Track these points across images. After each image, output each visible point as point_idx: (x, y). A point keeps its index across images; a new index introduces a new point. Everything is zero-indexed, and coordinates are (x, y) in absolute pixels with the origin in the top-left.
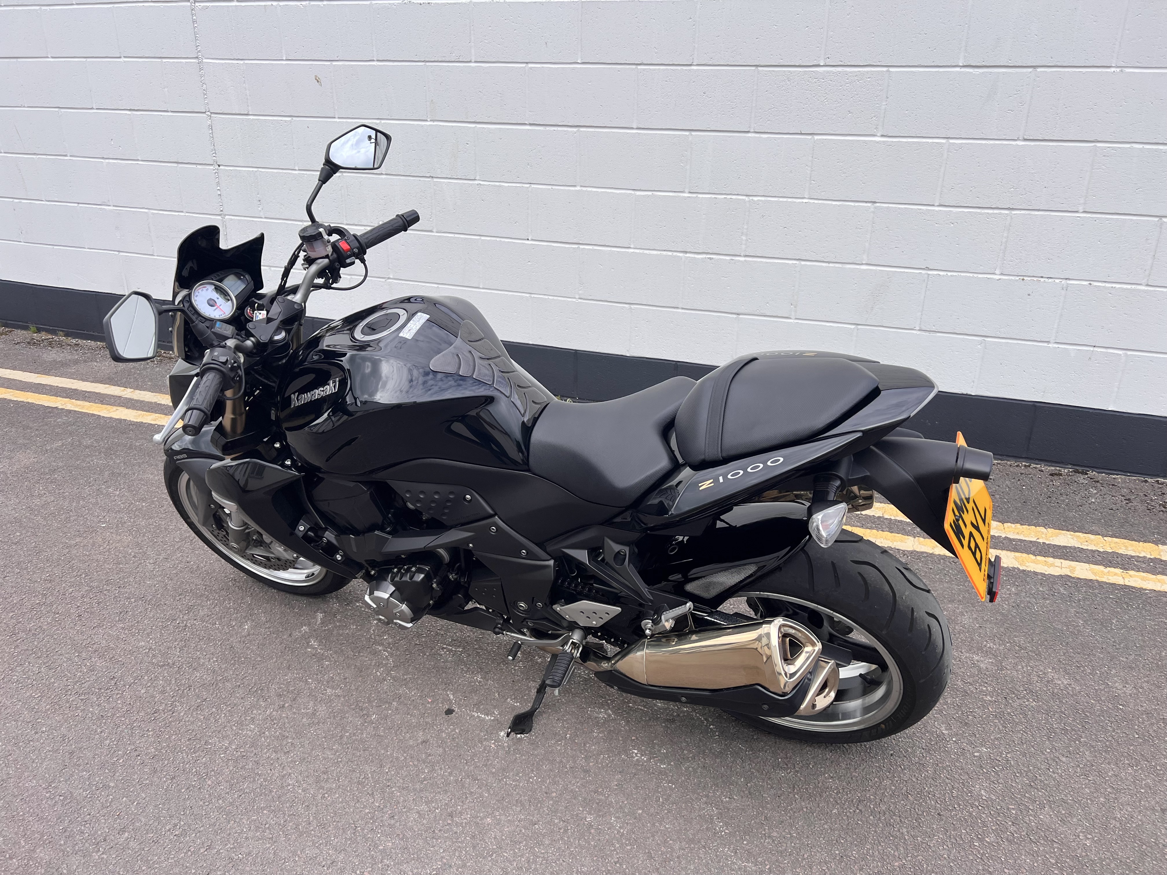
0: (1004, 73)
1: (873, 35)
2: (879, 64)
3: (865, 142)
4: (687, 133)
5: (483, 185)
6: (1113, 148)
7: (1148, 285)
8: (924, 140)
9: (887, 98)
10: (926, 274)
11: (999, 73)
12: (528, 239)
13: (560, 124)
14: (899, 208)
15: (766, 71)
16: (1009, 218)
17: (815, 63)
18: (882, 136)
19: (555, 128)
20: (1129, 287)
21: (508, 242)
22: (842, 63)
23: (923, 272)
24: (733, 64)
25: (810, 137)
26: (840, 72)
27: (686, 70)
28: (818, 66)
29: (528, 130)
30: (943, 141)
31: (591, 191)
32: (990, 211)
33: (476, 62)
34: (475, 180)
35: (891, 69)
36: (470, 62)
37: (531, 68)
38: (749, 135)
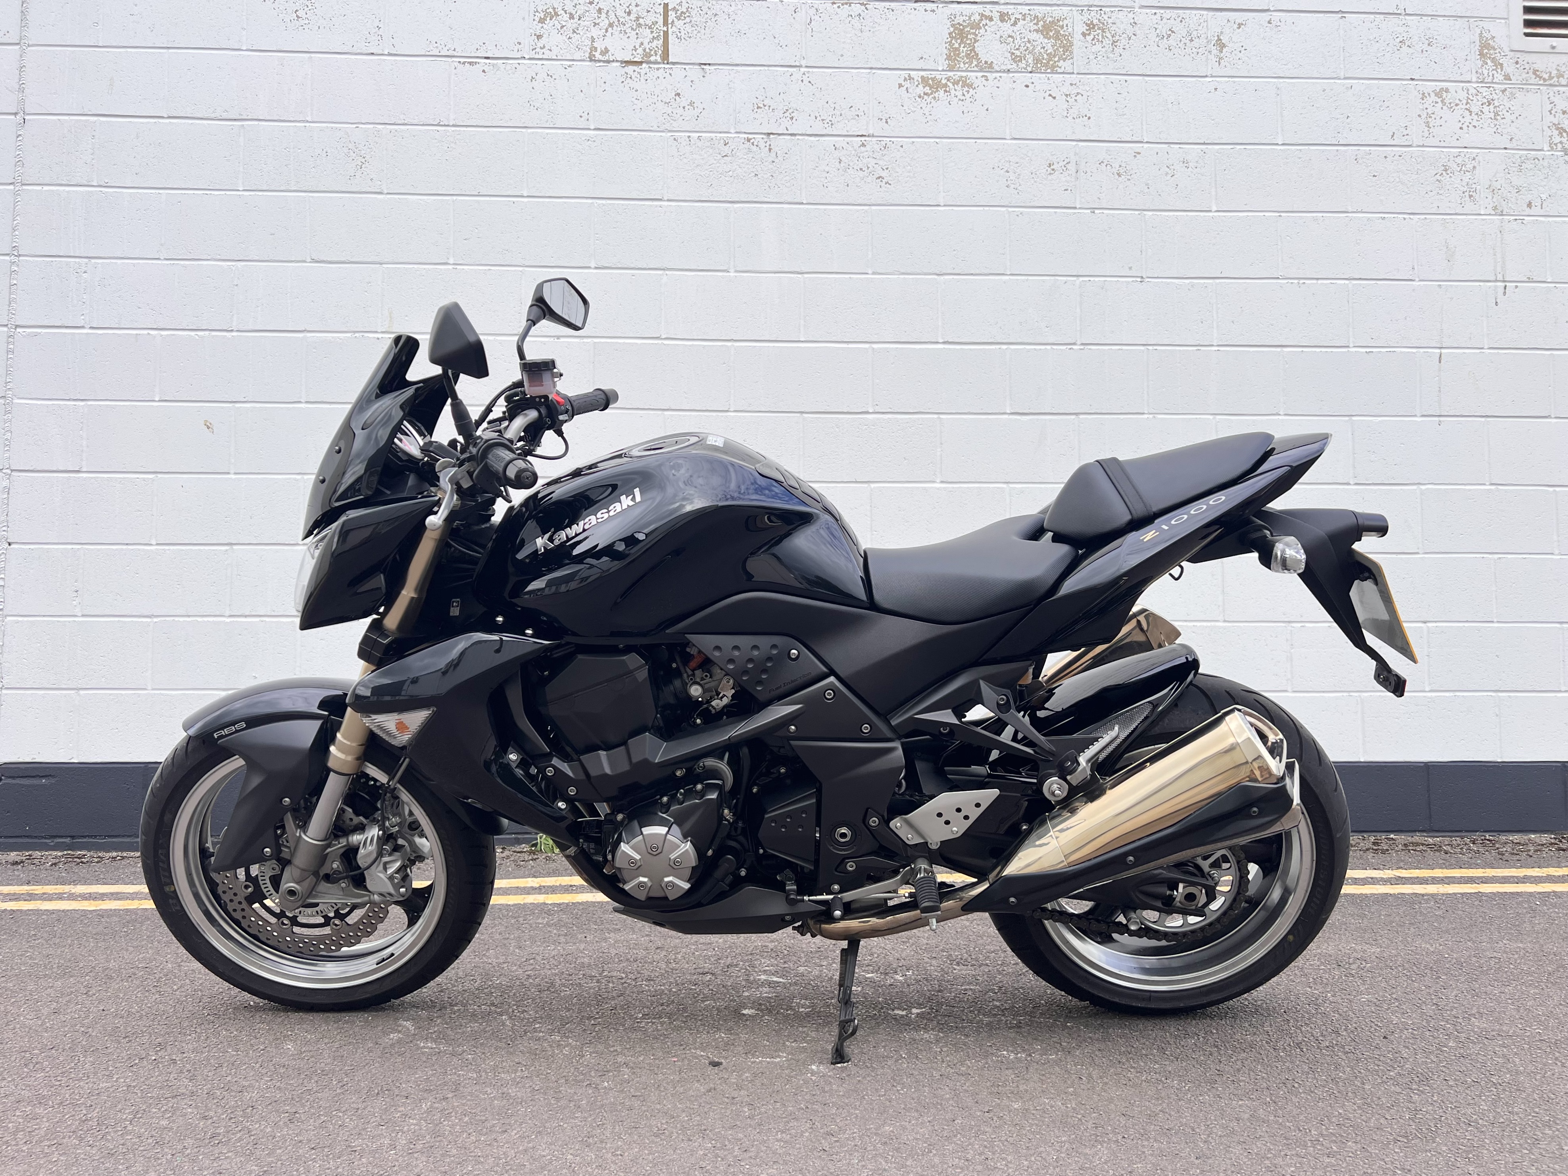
0: (1050, 420)
2: (929, 411)
3: (925, 489)
7: (1225, 621)
9: (941, 444)
11: (1045, 420)
15: (813, 418)
17: (864, 410)
18: (942, 482)
20: (1209, 624)
22: (892, 411)
24: (776, 410)
25: (866, 485)
27: (722, 416)
28: (867, 413)
30: (1004, 486)
35: (942, 416)
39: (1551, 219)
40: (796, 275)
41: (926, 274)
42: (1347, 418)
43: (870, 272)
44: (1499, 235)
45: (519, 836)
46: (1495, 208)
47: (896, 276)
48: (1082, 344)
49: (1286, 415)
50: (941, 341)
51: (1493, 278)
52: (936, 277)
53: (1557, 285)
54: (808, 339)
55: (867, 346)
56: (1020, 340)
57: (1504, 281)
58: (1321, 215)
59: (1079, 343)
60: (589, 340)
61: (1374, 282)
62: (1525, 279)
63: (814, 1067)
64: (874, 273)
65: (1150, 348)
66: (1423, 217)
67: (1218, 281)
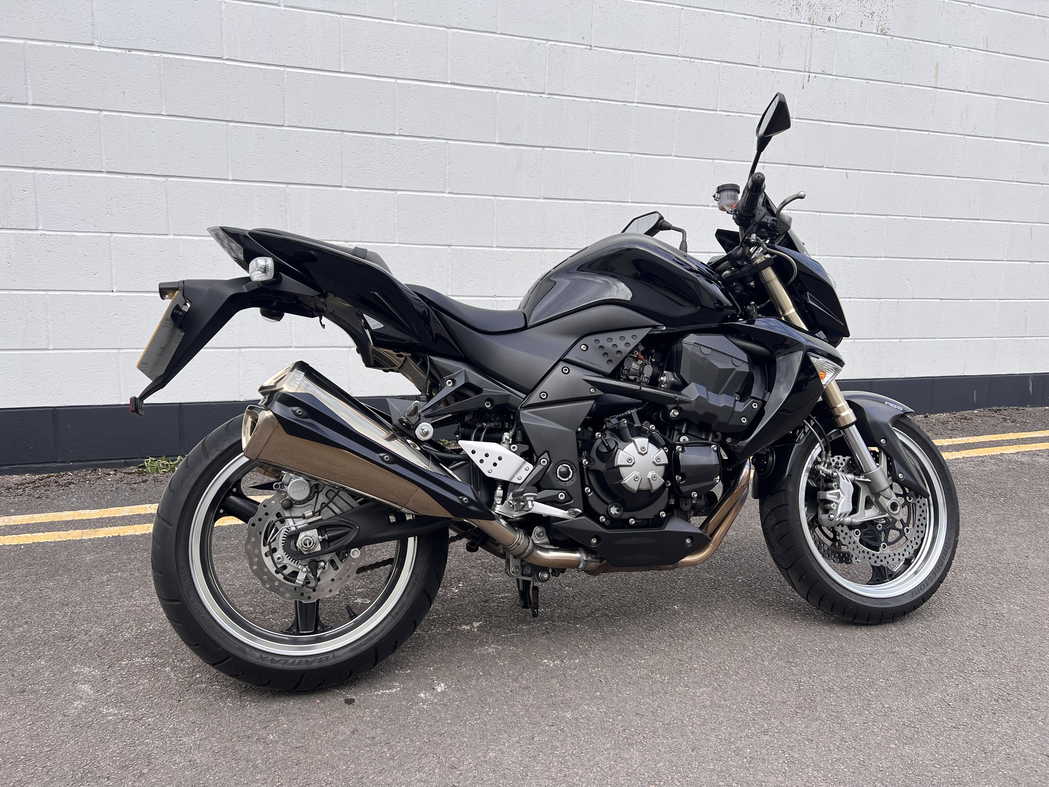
0: (525, 150)
1: (433, 115)
2: (440, 137)
3: (437, 197)
4: (284, 186)
5: (48, 235)
6: (597, 205)
8: (479, 197)
9: (449, 163)
10: (494, 300)
11: (522, 150)
12: (112, 291)
13: (145, 173)
14: (469, 250)
15: (351, 136)
16: (543, 255)
17: (391, 132)
18: (449, 193)
19: (140, 177)
21: (87, 295)
22: (412, 134)
23: (493, 299)
24: (322, 128)
25: (393, 192)
26: (412, 141)
27: (278, 130)
28: (394, 135)
29: (106, 178)
30: (493, 198)
31: (187, 240)
32: (531, 250)
33: (33, 105)
34: (36, 229)
35: (450, 142)
36: (26, 104)
37: (106, 116)
38: (342, 189)
39: (840, 31)
40: (336, 15)
41: (438, 26)
42: (711, 161)
43: (395, 19)
44: (810, 39)
45: (128, 461)
46: (810, 19)
47: (415, 25)
48: (549, 94)
49: (675, 156)
50: (449, 82)
51: (803, 70)
52: (445, 29)
53: (838, 78)
54: (346, 71)
55: (393, 80)
56: (506, 87)
57: (809, 72)
58: (707, 11)
59: (546, 92)
60: (158, 55)
61: (735, 65)
62: (821, 72)
63: (422, 695)
64: (398, 21)
65: (594, 101)
66: (768, 20)
67: (640, 54)
